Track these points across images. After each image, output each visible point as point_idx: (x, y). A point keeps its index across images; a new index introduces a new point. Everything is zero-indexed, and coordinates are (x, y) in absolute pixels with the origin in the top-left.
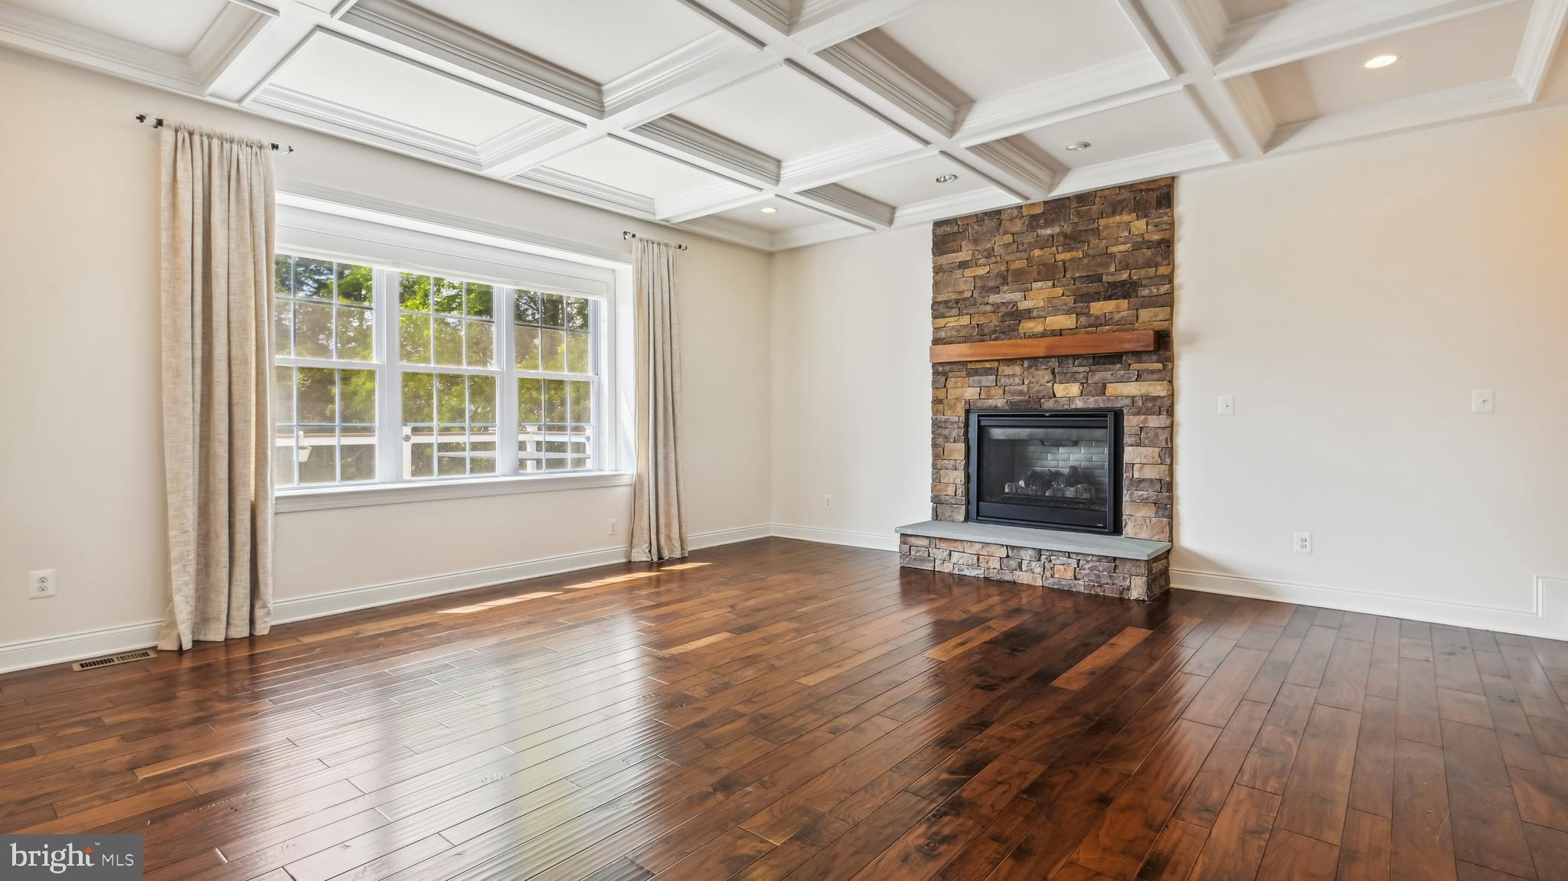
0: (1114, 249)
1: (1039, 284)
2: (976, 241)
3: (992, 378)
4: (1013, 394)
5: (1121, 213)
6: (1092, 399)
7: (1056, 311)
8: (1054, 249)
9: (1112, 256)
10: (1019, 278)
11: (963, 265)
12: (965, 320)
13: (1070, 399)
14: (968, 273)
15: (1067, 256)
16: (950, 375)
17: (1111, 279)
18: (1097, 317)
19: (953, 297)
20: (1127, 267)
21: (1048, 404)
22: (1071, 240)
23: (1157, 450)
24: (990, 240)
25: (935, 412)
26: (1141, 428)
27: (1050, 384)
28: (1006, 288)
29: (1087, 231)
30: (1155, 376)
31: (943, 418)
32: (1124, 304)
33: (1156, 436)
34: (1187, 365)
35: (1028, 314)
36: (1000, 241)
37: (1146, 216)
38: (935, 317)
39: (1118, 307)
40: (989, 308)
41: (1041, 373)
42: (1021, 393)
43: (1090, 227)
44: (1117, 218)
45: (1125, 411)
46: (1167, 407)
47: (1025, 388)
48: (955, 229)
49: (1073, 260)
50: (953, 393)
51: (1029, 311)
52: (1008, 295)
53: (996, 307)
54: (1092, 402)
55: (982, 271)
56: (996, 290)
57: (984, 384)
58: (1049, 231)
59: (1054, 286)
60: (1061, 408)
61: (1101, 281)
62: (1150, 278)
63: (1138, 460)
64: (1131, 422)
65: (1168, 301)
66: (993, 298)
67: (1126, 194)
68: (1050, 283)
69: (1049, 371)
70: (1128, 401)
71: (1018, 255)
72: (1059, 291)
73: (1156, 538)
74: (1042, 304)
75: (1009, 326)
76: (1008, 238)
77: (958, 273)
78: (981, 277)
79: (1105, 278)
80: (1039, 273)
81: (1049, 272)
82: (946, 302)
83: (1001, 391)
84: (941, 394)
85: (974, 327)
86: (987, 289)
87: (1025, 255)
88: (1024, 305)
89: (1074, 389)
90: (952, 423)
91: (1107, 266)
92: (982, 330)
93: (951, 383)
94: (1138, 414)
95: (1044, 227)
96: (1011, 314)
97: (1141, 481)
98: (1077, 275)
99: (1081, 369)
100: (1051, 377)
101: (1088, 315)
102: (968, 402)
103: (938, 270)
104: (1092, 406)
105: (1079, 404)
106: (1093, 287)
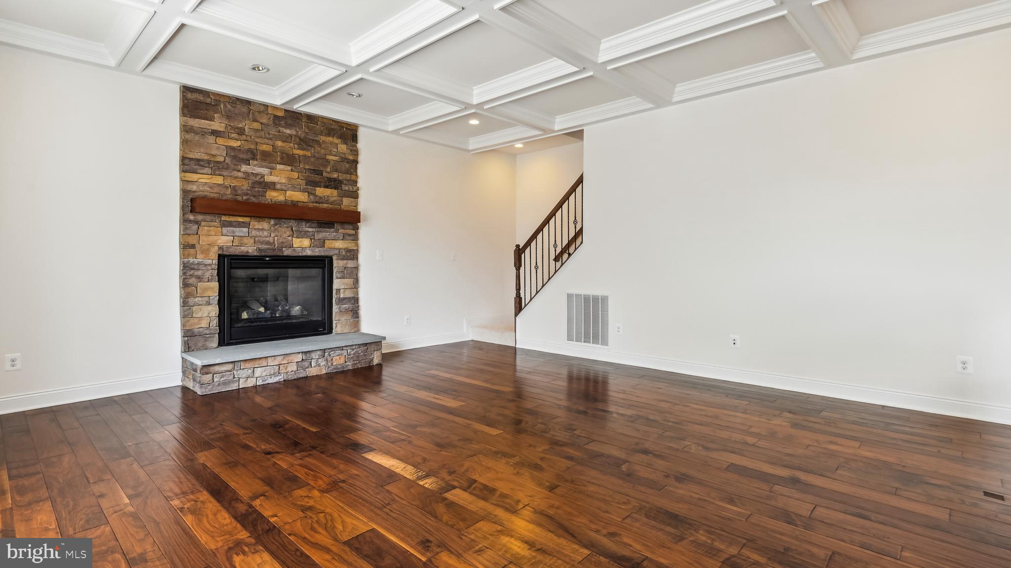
0: (330, 157)
1: (282, 167)
2: (229, 117)
3: (245, 230)
4: (262, 243)
5: (333, 137)
6: (317, 250)
7: (294, 188)
8: (292, 145)
9: (328, 161)
10: (267, 158)
11: (215, 133)
12: (219, 180)
13: (303, 249)
14: (220, 141)
15: (301, 152)
16: (203, 223)
17: (328, 175)
18: (321, 198)
19: (206, 157)
20: (336, 171)
21: (287, 252)
22: (304, 143)
23: (352, 280)
24: (241, 122)
25: (183, 255)
26: (345, 268)
27: (290, 238)
28: (255, 162)
29: (313, 140)
30: (351, 238)
31: (196, 261)
32: (335, 192)
33: (352, 272)
34: (364, 231)
35: (272, 186)
36: (248, 125)
37: (346, 144)
38: (183, 171)
39: (332, 194)
40: (240, 175)
41: (283, 230)
42: (268, 243)
43: (315, 139)
44: (331, 139)
45: (334, 258)
46: (353, 254)
47: (271, 240)
48: (208, 101)
49: (305, 156)
50: (204, 240)
51: (274, 184)
52: (256, 168)
53: (247, 175)
54: (317, 252)
55: (235, 144)
56: (247, 162)
57: (237, 234)
58: (288, 131)
59: (292, 170)
60: (296, 255)
61: (322, 175)
62: (347, 180)
63: (343, 287)
64: (337, 264)
65: (355, 195)
66: (244, 168)
67: (335, 126)
68: (289, 168)
69: (290, 229)
70: (337, 252)
71: (266, 141)
72: (296, 175)
73: (353, 331)
74: (284, 181)
75: (259, 192)
76: (256, 125)
77: (211, 139)
78: (233, 148)
79: (324, 174)
80: (282, 158)
81: (289, 160)
82: (198, 160)
83: (252, 241)
84: (192, 240)
85: (227, 187)
86: (239, 157)
87: (271, 142)
88: (269, 179)
89: (306, 242)
90: (206, 265)
91: (325, 166)
92: (236, 191)
93: (204, 230)
94: (343, 259)
95: (286, 128)
96: (260, 183)
97: (344, 299)
98: (307, 167)
99: (310, 230)
100: (292, 233)
101: (315, 195)
102: (221, 248)
103: (186, 129)
104: (317, 254)
105: (309, 253)
106: (317, 178)
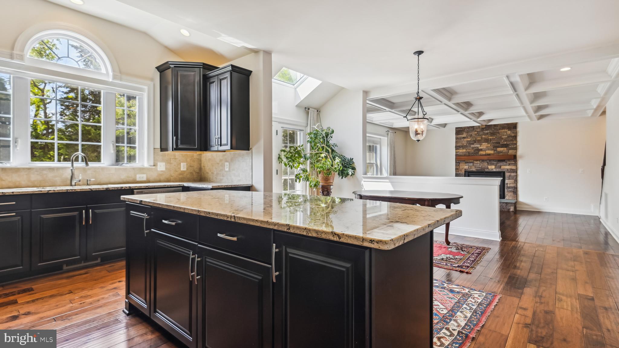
0: (503, 137)
1: (484, 143)
2: (467, 132)
3: (472, 164)
4: (477, 168)
5: (504, 129)
6: (498, 169)
7: (489, 150)
8: (488, 136)
9: (502, 138)
10: (480, 142)
11: (464, 138)
12: (464, 150)
13: (492, 169)
14: (465, 140)
15: (491, 138)
16: (460, 163)
17: (502, 143)
18: (499, 151)
19: (461, 145)
20: (506, 141)
21: (486, 170)
22: (492, 134)
23: (513, 180)
24: (471, 133)
25: (456, 171)
26: (510, 176)
27: (487, 166)
28: (475, 144)
29: (496, 132)
30: (513, 165)
31: (458, 173)
32: (505, 149)
33: (513, 177)
34: (520, 163)
35: (481, 150)
36: (474, 133)
37: (511, 130)
38: (456, 149)
39: (504, 149)
40: (471, 148)
41: (485, 163)
42: (480, 167)
43: (497, 132)
44: (504, 130)
45: (506, 172)
46: (516, 171)
47: (481, 166)
48: (462, 129)
49: (493, 138)
50: (461, 167)
51: (482, 149)
52: (476, 145)
53: (473, 148)
54: (498, 170)
55: (469, 140)
56: (473, 144)
57: (470, 165)
58: (487, 132)
59: (488, 144)
60: (490, 171)
61: (500, 144)
62: (512, 144)
63: (509, 183)
64: (507, 174)
65: (516, 149)
66: (472, 146)
67: (506, 125)
68: (487, 143)
69: (487, 163)
70: (506, 170)
71: (479, 136)
72: (489, 145)
73: (513, 199)
74: (485, 148)
75: (476, 152)
76: (476, 133)
77: (463, 140)
78: (468, 141)
79: (501, 143)
80: (484, 141)
81: (487, 141)
82: (459, 146)
83: (474, 167)
84: (458, 167)
85: (467, 152)
86: (470, 143)
87: (481, 137)
88: (480, 148)
89: (493, 167)
90: (461, 174)
91: (501, 140)
92: (469, 153)
93: (461, 164)
94: (509, 173)
95: (485, 131)
96: (477, 150)
97: (509, 187)
98: (494, 142)
99: (495, 163)
100: (487, 164)
101: (497, 151)
102: (465, 169)
103: (457, 138)
104: (498, 171)
105: (494, 170)
106: (498, 145)
